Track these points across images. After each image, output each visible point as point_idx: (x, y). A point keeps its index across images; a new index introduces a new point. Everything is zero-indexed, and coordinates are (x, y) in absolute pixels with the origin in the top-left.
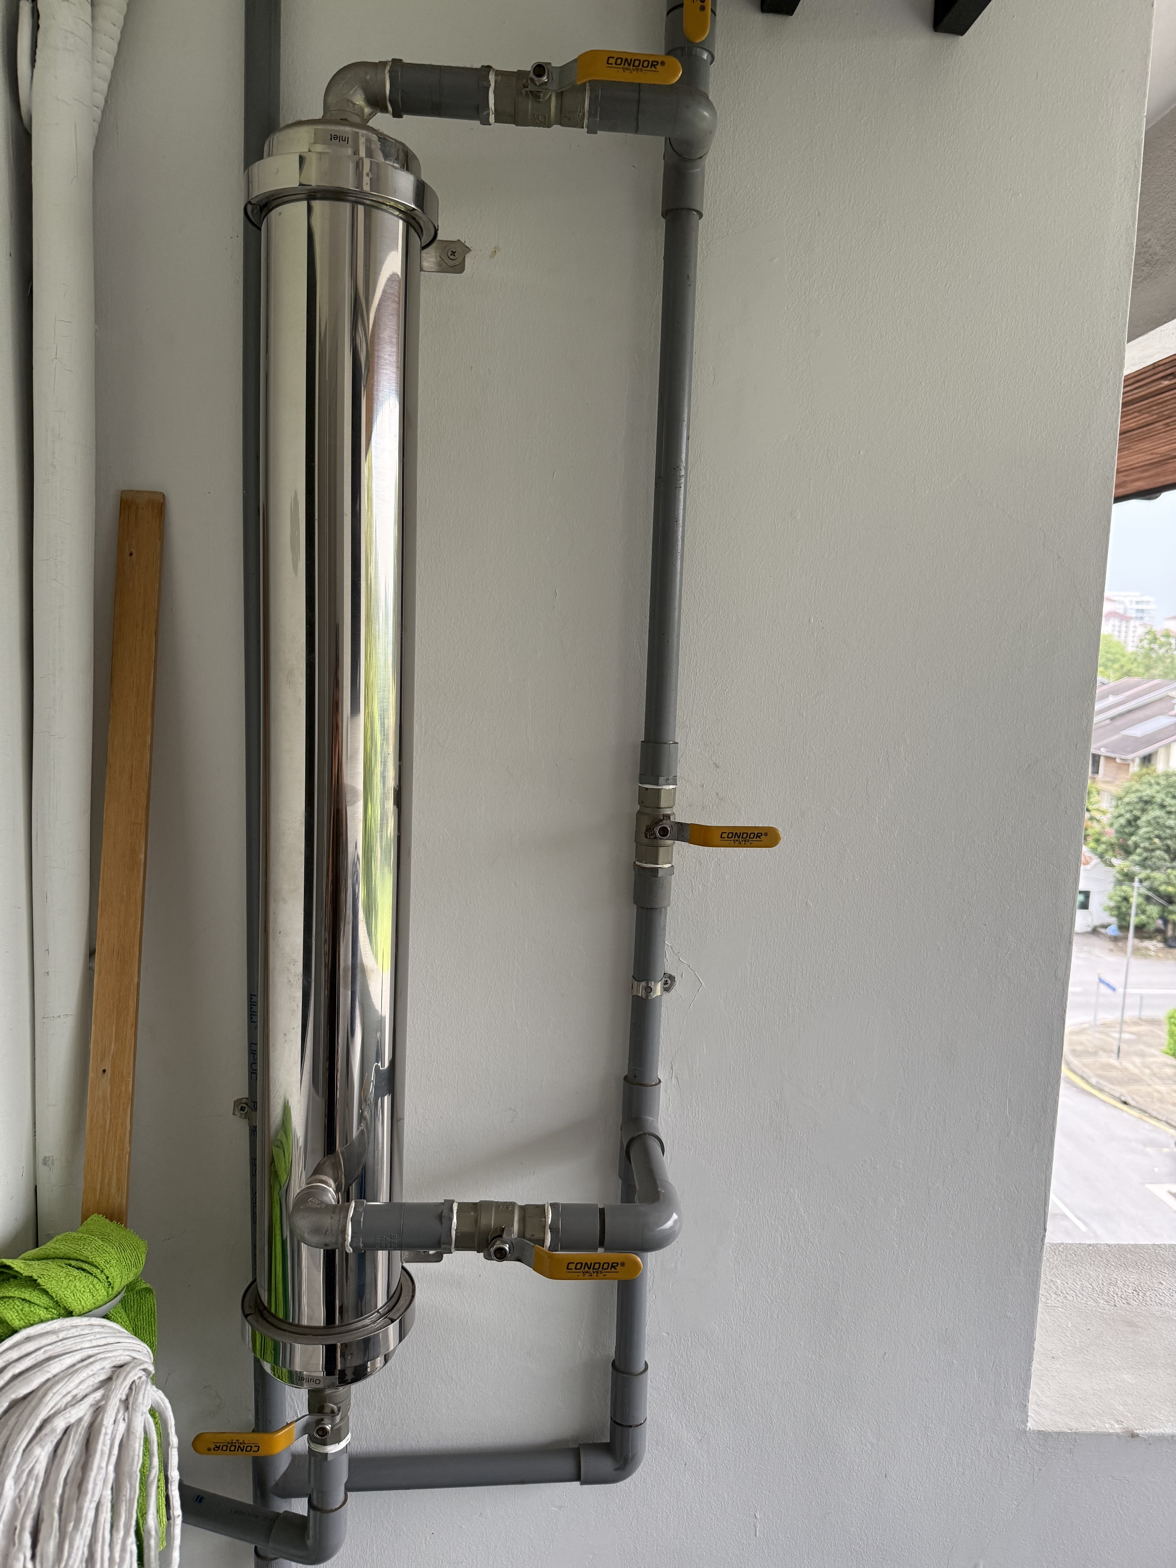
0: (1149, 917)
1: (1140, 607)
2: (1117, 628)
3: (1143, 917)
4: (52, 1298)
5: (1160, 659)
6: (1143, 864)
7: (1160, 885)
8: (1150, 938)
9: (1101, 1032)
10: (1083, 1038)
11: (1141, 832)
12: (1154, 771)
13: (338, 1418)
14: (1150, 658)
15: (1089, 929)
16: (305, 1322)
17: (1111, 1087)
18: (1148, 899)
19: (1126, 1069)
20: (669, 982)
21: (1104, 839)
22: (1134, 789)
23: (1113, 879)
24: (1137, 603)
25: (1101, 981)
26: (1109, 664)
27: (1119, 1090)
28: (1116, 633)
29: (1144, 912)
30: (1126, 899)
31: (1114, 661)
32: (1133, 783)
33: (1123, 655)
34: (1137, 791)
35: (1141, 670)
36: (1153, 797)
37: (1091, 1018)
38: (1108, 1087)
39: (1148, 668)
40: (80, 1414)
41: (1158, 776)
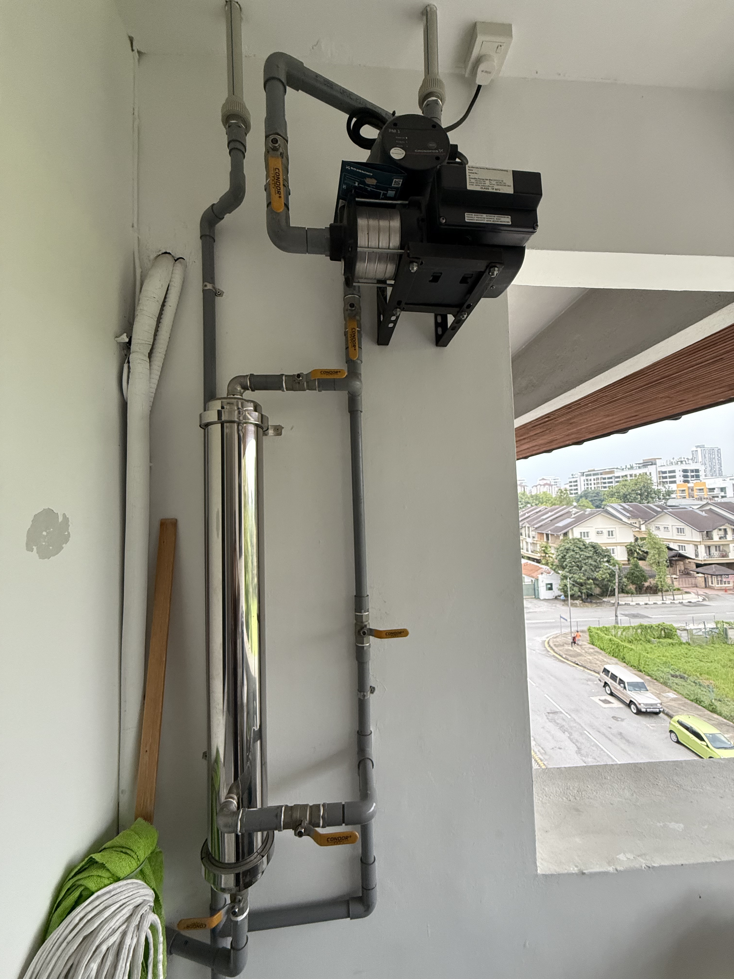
0: (575, 592)
1: (555, 481)
2: (548, 489)
3: (573, 592)
4: (111, 873)
5: (564, 498)
6: (570, 572)
7: (577, 579)
8: (577, 599)
9: (564, 637)
10: (558, 639)
11: (568, 560)
12: (569, 538)
13: (241, 904)
14: (561, 498)
15: (554, 597)
16: (226, 862)
17: (571, 658)
18: (573, 585)
19: (576, 651)
20: (373, 690)
21: (554, 564)
22: (562, 545)
23: (559, 578)
24: (554, 479)
25: (561, 617)
26: (547, 501)
27: (574, 659)
28: (548, 490)
29: (573, 590)
30: (566, 585)
31: (549, 500)
32: (562, 543)
33: (552, 498)
34: (563, 546)
35: (559, 503)
36: (570, 547)
37: (560, 632)
38: (570, 658)
39: (561, 502)
40: (115, 939)
41: (570, 540)
